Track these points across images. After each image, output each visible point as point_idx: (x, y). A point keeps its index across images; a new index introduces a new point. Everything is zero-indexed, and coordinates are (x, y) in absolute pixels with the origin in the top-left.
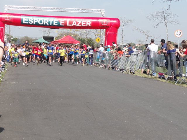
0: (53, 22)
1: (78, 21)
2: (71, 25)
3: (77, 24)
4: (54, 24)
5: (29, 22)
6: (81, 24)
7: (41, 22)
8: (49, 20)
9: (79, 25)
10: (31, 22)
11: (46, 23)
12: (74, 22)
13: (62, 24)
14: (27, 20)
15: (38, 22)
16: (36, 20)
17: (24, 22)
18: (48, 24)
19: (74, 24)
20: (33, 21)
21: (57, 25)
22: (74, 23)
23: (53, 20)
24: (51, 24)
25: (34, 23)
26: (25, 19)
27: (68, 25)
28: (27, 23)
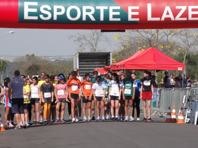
0: (106, 13)
2: (158, 19)
3: (175, 16)
4: (111, 19)
5: (42, 17)
6: (186, 14)
7: (73, 13)
8: (97, 9)
9: (181, 17)
10: (46, 16)
11: (87, 17)
12: (168, 9)
13: (133, 16)
14: (35, 10)
16: (59, 10)
17: (26, 17)
18: (93, 19)
19: (168, 16)
20: (52, 12)
21: (119, 19)
22: (168, 14)
24: (102, 18)
25: (55, 18)
26: (30, 7)
27: (150, 18)
28: (36, 18)
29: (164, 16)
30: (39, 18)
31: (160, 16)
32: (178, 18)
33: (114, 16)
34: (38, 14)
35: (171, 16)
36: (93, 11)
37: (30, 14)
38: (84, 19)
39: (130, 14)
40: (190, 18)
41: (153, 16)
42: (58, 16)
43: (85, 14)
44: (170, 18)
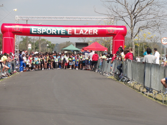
0: (60, 32)
1: (85, 30)
2: (78, 34)
3: (84, 33)
4: (62, 33)
5: (38, 32)
6: (88, 32)
7: (49, 31)
8: (57, 30)
9: (86, 33)
10: (39, 32)
11: (54, 33)
12: (82, 30)
13: (70, 33)
14: (36, 30)
15: (46, 32)
16: (44, 30)
17: (33, 32)
18: (56, 33)
19: (81, 33)
20: (41, 31)
21: (65, 34)
22: (81, 32)
23: (60, 30)
24: (59, 33)
25: (43, 33)
26: (34, 29)
28: (36, 33)
29: (80, 33)
30: (37, 33)
31: (79, 33)
32: (85, 33)
33: (63, 33)
34: (37, 31)
35: (83, 33)
36: (56, 31)
37: (34, 31)
38: (53, 33)
39: (68, 32)
40: (89, 34)
41: (76, 33)
42: (44, 32)
43: (53, 32)
44: (82, 34)
